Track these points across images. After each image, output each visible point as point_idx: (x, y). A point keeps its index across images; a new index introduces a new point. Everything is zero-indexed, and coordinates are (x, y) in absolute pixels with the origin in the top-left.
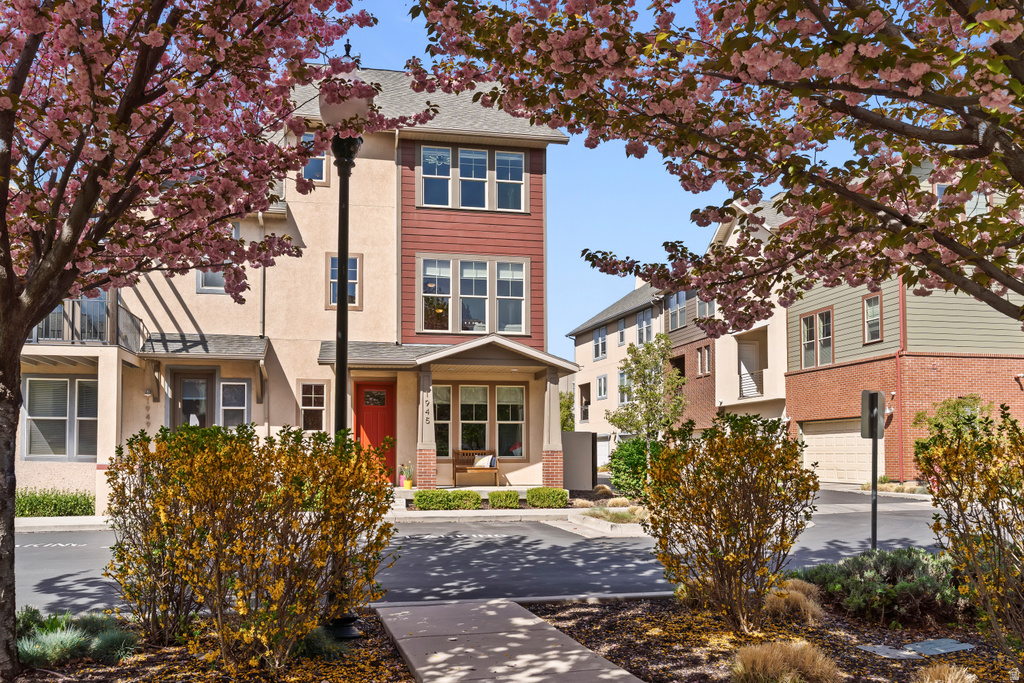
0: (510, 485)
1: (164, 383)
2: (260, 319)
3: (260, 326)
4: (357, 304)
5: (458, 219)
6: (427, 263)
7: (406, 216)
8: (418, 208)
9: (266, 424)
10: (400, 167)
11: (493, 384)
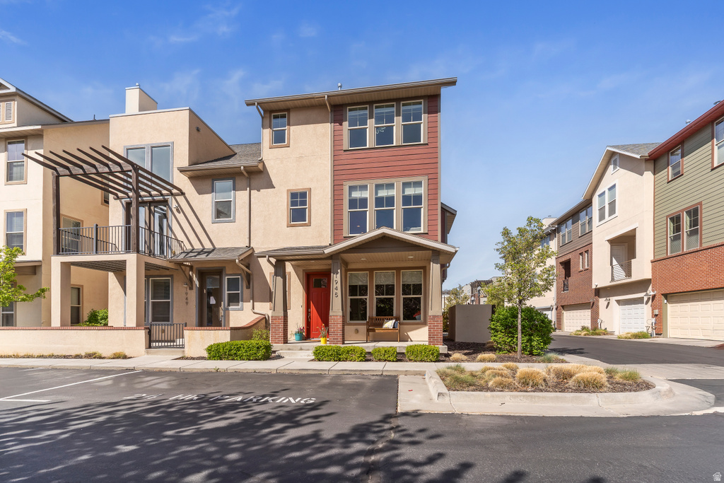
0: (412, 341)
1: (195, 279)
2: (248, 236)
3: (248, 240)
4: (307, 222)
5: (373, 155)
6: (352, 188)
7: (336, 158)
8: (345, 151)
9: (251, 301)
10: (333, 124)
11: (398, 269)
